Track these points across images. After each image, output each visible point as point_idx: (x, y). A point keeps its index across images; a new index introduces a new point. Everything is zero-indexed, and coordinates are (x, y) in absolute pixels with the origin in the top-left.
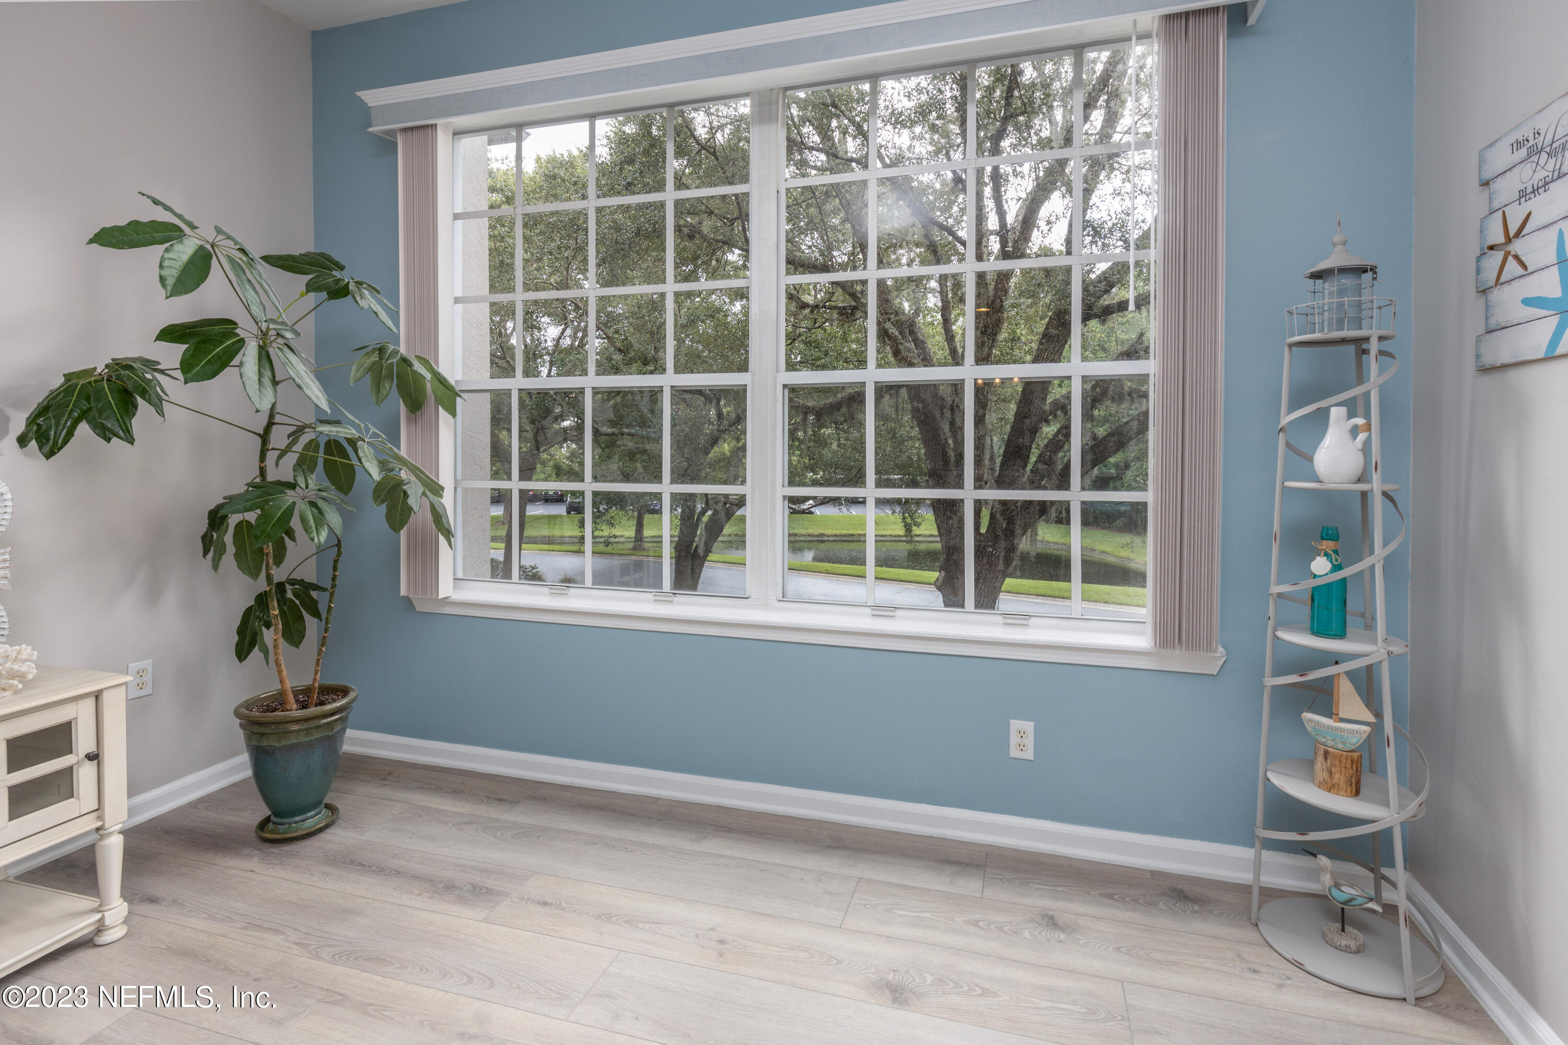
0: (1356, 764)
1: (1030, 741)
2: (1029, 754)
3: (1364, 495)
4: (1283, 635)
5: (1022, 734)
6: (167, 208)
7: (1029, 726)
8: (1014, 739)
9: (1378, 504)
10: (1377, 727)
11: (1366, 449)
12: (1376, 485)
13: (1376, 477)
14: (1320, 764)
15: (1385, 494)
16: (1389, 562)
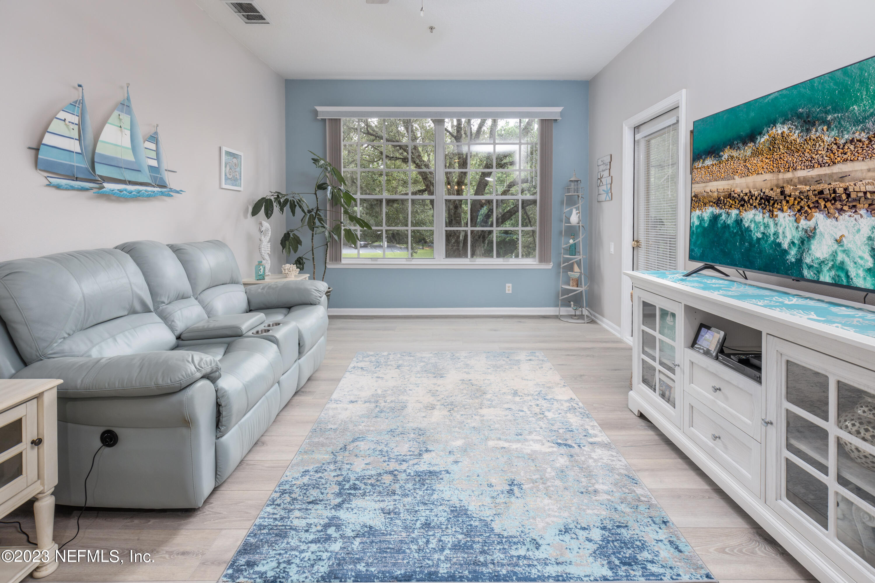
0: (577, 281)
1: (511, 289)
2: (510, 292)
3: (579, 226)
4: (564, 256)
5: (509, 287)
6: (315, 155)
7: (510, 285)
8: (507, 288)
9: (581, 227)
10: (581, 273)
11: (579, 217)
12: (581, 225)
13: (580, 223)
14: (571, 282)
15: (582, 226)
16: (582, 239)
